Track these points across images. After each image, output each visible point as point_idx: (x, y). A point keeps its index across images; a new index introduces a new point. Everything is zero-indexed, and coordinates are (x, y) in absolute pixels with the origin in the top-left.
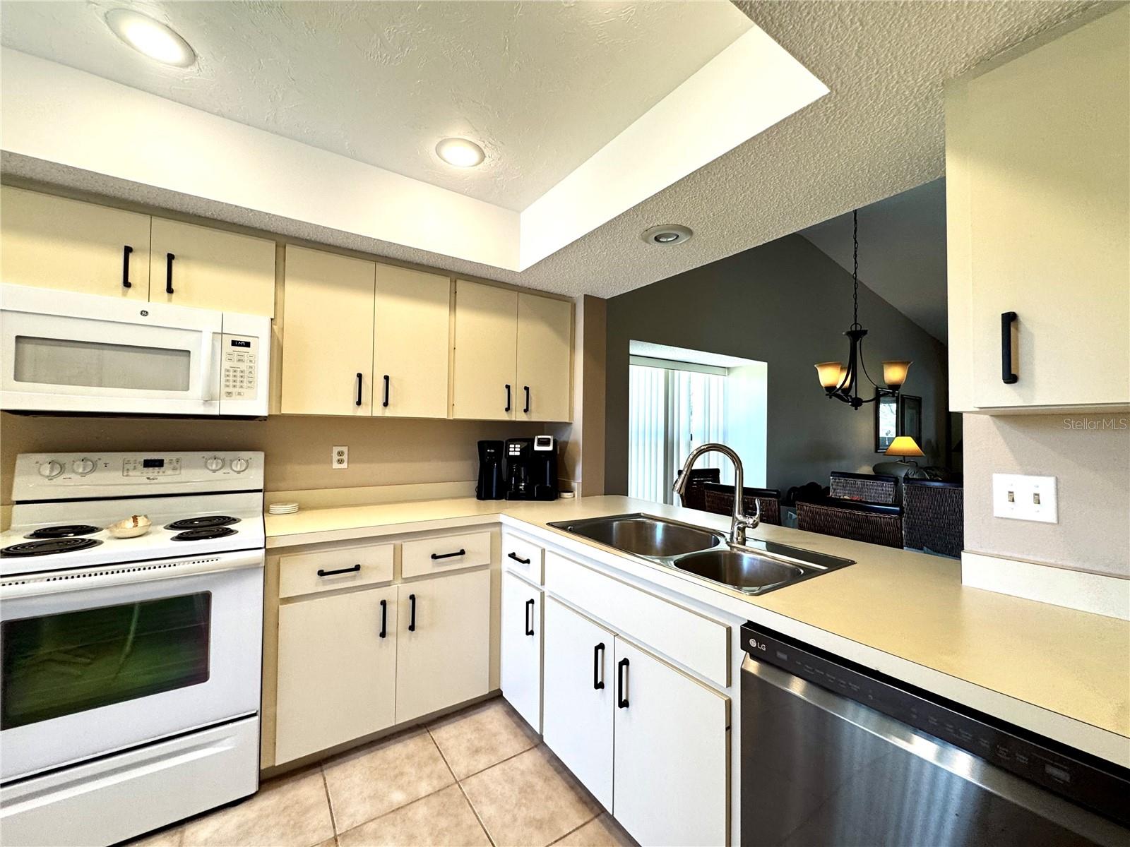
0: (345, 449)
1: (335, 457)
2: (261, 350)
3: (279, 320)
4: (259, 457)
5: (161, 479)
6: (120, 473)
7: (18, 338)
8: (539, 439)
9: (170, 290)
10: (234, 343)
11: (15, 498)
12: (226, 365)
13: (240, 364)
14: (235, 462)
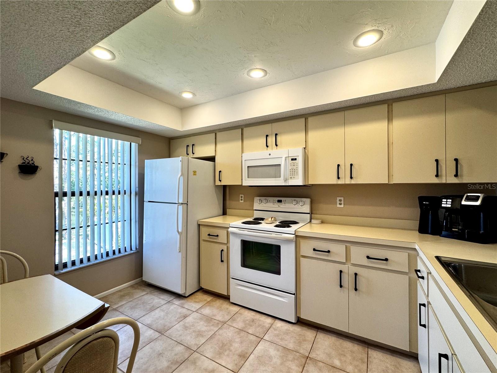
0: (342, 199)
1: (338, 202)
2: (300, 161)
3: (307, 148)
4: (308, 201)
5: (281, 206)
6: (272, 204)
7: (248, 166)
8: (467, 196)
9: (276, 145)
10: (292, 160)
11: (254, 209)
12: (290, 168)
13: (293, 167)
14: (301, 202)
